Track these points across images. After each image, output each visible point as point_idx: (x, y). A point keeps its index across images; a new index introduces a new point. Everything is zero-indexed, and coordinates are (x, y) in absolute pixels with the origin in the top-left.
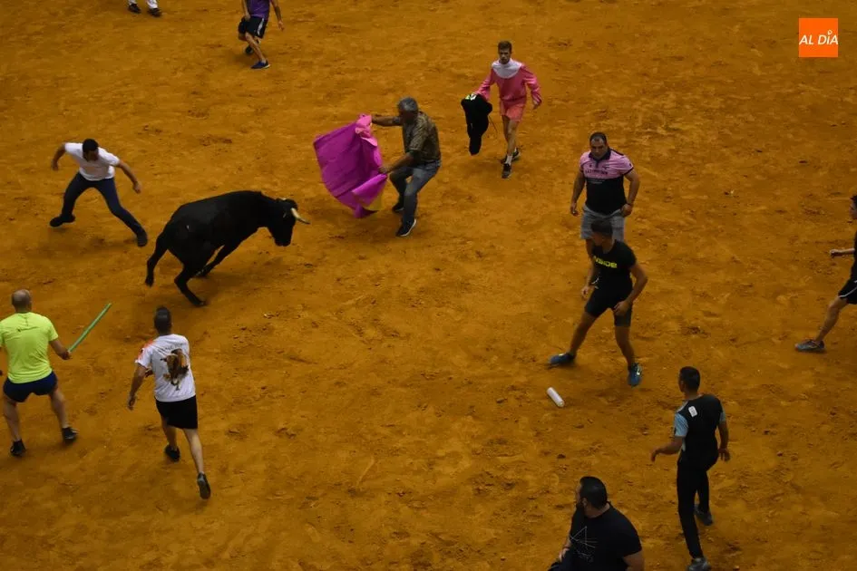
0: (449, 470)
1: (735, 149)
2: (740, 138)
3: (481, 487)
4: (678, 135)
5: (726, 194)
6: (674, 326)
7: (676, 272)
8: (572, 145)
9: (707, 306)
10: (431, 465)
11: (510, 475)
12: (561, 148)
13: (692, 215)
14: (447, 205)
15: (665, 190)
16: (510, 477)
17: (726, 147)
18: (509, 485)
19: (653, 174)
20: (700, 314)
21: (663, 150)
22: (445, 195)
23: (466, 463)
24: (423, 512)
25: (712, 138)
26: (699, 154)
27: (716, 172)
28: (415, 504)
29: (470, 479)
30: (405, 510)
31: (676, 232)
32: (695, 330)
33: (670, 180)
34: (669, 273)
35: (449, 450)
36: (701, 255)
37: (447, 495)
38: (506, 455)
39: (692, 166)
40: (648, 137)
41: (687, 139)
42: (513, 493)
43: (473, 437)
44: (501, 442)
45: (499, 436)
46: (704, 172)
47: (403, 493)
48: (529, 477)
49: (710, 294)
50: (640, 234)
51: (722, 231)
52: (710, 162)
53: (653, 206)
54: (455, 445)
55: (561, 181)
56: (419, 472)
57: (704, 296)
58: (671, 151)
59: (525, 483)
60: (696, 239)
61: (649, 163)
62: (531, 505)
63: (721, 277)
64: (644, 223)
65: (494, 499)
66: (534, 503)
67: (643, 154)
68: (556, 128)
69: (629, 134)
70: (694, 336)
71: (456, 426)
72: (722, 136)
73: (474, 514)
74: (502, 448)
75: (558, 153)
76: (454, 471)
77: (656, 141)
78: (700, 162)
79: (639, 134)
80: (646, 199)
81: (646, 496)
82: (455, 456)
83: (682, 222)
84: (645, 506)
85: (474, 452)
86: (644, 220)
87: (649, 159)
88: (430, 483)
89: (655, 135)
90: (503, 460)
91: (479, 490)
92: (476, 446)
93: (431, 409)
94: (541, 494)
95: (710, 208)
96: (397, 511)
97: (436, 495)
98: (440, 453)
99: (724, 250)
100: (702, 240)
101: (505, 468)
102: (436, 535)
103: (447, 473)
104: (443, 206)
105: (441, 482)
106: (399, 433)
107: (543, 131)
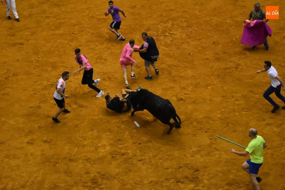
0: (103, 151)
1: (192, 39)
2: (193, 35)
3: (113, 155)
4: (173, 35)
5: (190, 54)
6: (175, 99)
7: (174, 81)
8: (139, 41)
9: (185, 91)
10: (96, 149)
11: (123, 151)
13: (179, 61)
14: (98, 62)
15: (169, 53)
16: (123, 152)
17: (189, 39)
18: (123, 154)
19: (165, 48)
20: (183, 94)
21: (168, 41)
22: (97, 59)
23: (108, 148)
24: (95, 165)
25: (184, 36)
26: (180, 41)
27: (186, 47)
28: (92, 163)
29: (110, 153)
30: (88, 165)
31: (174, 67)
32: (182, 99)
33: (171, 50)
34: (172, 81)
35: (102, 144)
36: (182, 75)
37: (102, 159)
38: (121, 145)
39: (178, 45)
40: (163, 36)
41: (176, 37)
42: (124, 157)
43: (110, 139)
44: (119, 140)
45: (119, 138)
46: (182, 47)
47: (88, 159)
48: (129, 151)
49: (186, 87)
50: (162, 69)
51: (189, 66)
52: (184, 44)
53: (166, 59)
54: (104, 142)
56: (92, 152)
57: (184, 88)
58: (171, 41)
59: (128, 153)
60: (181, 69)
62: (130, 160)
63: (189, 82)
65: (118, 159)
66: (131, 160)
67: (162, 42)
68: (133, 35)
69: (157, 36)
70: (181, 102)
71: (104, 136)
72: (187, 35)
73: (112, 165)
74: (120, 142)
76: (104, 151)
77: (166, 38)
78: (181, 44)
79: (160, 36)
80: (163, 57)
81: (168, 155)
82: (104, 146)
83: (176, 64)
84: (168, 159)
85: (111, 144)
86: (163, 64)
87: (164, 44)
88: (96, 155)
89: (165, 36)
91: (113, 157)
92: (111, 142)
93: (95, 131)
94: (133, 157)
95: (184, 59)
96: (86, 165)
97: (99, 159)
98: (99, 145)
99: (190, 73)
101: (121, 149)
102: (99, 173)
103: (102, 152)
104: (97, 62)
105: (100, 155)
106: (85, 139)
107: (129, 36)
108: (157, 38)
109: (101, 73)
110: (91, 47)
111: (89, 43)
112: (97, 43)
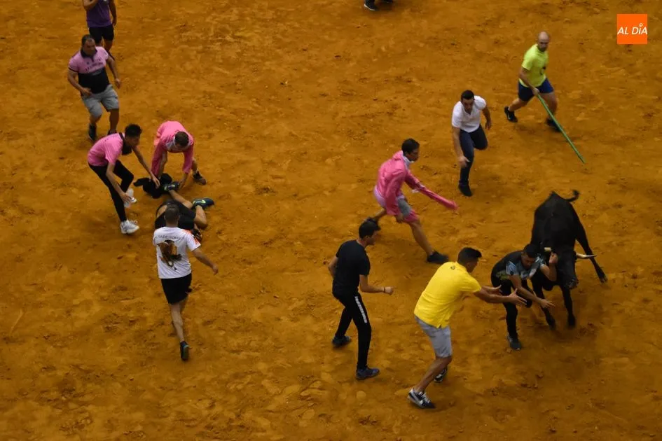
0: (84, 315)
1: (286, 49)
2: (287, 40)
3: (109, 326)
4: (242, 41)
5: (282, 84)
6: (250, 188)
7: (248, 147)
8: (161, 54)
9: (274, 171)
10: (68, 312)
11: (131, 315)
12: (152, 56)
13: (258, 102)
14: (65, 106)
15: (235, 84)
16: (132, 316)
17: (279, 48)
18: (131, 321)
19: (226, 72)
20: (269, 177)
21: (232, 53)
22: (63, 98)
23: (96, 308)
24: (65, 349)
25: (268, 42)
26: (259, 55)
27: (273, 68)
28: (59, 344)
29: (102, 320)
30: (50, 349)
31: (246, 116)
32: (266, 190)
33: (239, 76)
34: (243, 148)
35: (82, 299)
36: (266, 133)
37: (84, 334)
38: (127, 299)
39: (254, 64)
40: (219, 43)
41: (249, 44)
42: (136, 327)
43: (100, 287)
44: (123, 289)
45: (121, 284)
46: (264, 68)
47: (48, 336)
48: (147, 314)
49: (276, 161)
50: (219, 119)
51: (281, 113)
52: (268, 60)
53: (227, 97)
54: (86, 294)
55: (154, 82)
56: (60, 318)
57: (271, 163)
58: (237, 53)
59: (144, 319)
60: (262, 120)
61: (221, 64)
62: (150, 335)
63: (282, 148)
64: (221, 111)
65: (121, 334)
66: (153, 334)
67: (217, 57)
68: (147, 40)
69: (205, 42)
70: (266, 195)
71: (86, 280)
72: (277, 40)
73: (106, 347)
74: (124, 294)
75: (151, 60)
76: (87, 315)
77: (226, 46)
78: (260, 61)
79: (212, 42)
80: (222, 92)
81: (237, 320)
82: (87, 304)
83: (250, 108)
84: (238, 328)
85: (102, 299)
86: (221, 109)
87: (221, 61)
88: (69, 326)
89: (225, 42)
90: (126, 303)
91: (108, 328)
92: (104, 294)
93: (65, 269)
94: (157, 326)
95: (271, 96)
96: (44, 351)
97: (75, 335)
98: (76, 302)
99: (284, 127)
100: (267, 121)
101: (128, 309)
102: (77, 367)
103: (82, 317)
104: (62, 107)
105: (78, 325)
106: (41, 289)
107: (138, 43)
108: (205, 48)
109: (73, 132)
110: (49, 70)
111: (43, 62)
112: (61, 60)
